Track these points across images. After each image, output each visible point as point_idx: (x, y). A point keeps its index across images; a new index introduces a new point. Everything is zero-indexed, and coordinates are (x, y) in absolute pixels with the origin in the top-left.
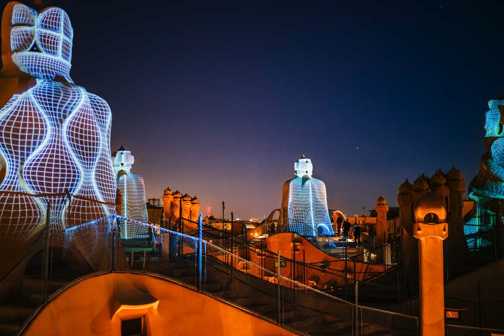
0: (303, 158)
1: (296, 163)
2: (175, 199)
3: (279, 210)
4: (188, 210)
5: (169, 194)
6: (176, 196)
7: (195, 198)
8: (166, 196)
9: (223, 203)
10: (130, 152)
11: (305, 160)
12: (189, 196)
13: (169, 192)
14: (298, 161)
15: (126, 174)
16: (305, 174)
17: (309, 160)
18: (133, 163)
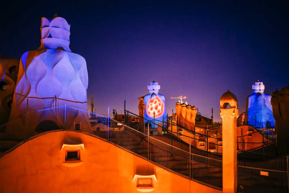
0: (258, 82)
1: (253, 85)
2: (182, 107)
3: (244, 113)
4: (190, 113)
5: (179, 105)
6: (183, 105)
7: (194, 107)
8: (177, 106)
9: (212, 109)
10: (158, 83)
11: (259, 83)
12: (190, 106)
13: (178, 104)
14: (254, 84)
15: (156, 95)
16: (259, 91)
17: (262, 83)
18: (160, 89)
